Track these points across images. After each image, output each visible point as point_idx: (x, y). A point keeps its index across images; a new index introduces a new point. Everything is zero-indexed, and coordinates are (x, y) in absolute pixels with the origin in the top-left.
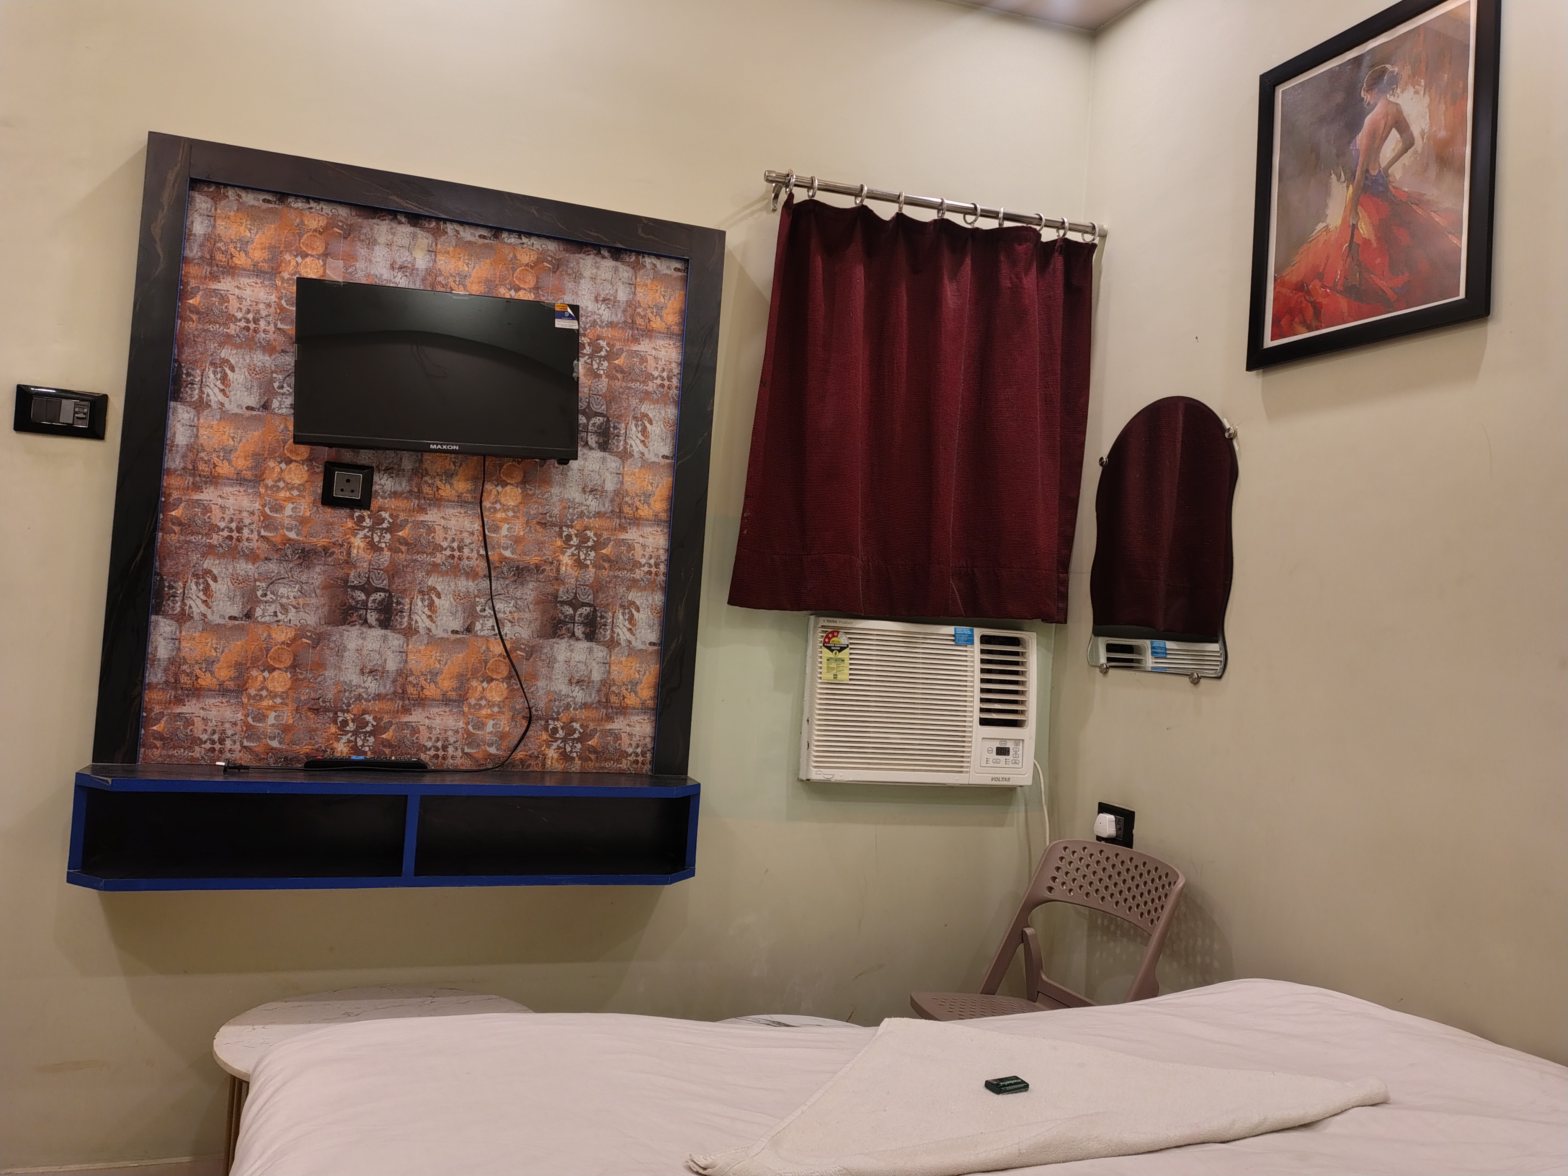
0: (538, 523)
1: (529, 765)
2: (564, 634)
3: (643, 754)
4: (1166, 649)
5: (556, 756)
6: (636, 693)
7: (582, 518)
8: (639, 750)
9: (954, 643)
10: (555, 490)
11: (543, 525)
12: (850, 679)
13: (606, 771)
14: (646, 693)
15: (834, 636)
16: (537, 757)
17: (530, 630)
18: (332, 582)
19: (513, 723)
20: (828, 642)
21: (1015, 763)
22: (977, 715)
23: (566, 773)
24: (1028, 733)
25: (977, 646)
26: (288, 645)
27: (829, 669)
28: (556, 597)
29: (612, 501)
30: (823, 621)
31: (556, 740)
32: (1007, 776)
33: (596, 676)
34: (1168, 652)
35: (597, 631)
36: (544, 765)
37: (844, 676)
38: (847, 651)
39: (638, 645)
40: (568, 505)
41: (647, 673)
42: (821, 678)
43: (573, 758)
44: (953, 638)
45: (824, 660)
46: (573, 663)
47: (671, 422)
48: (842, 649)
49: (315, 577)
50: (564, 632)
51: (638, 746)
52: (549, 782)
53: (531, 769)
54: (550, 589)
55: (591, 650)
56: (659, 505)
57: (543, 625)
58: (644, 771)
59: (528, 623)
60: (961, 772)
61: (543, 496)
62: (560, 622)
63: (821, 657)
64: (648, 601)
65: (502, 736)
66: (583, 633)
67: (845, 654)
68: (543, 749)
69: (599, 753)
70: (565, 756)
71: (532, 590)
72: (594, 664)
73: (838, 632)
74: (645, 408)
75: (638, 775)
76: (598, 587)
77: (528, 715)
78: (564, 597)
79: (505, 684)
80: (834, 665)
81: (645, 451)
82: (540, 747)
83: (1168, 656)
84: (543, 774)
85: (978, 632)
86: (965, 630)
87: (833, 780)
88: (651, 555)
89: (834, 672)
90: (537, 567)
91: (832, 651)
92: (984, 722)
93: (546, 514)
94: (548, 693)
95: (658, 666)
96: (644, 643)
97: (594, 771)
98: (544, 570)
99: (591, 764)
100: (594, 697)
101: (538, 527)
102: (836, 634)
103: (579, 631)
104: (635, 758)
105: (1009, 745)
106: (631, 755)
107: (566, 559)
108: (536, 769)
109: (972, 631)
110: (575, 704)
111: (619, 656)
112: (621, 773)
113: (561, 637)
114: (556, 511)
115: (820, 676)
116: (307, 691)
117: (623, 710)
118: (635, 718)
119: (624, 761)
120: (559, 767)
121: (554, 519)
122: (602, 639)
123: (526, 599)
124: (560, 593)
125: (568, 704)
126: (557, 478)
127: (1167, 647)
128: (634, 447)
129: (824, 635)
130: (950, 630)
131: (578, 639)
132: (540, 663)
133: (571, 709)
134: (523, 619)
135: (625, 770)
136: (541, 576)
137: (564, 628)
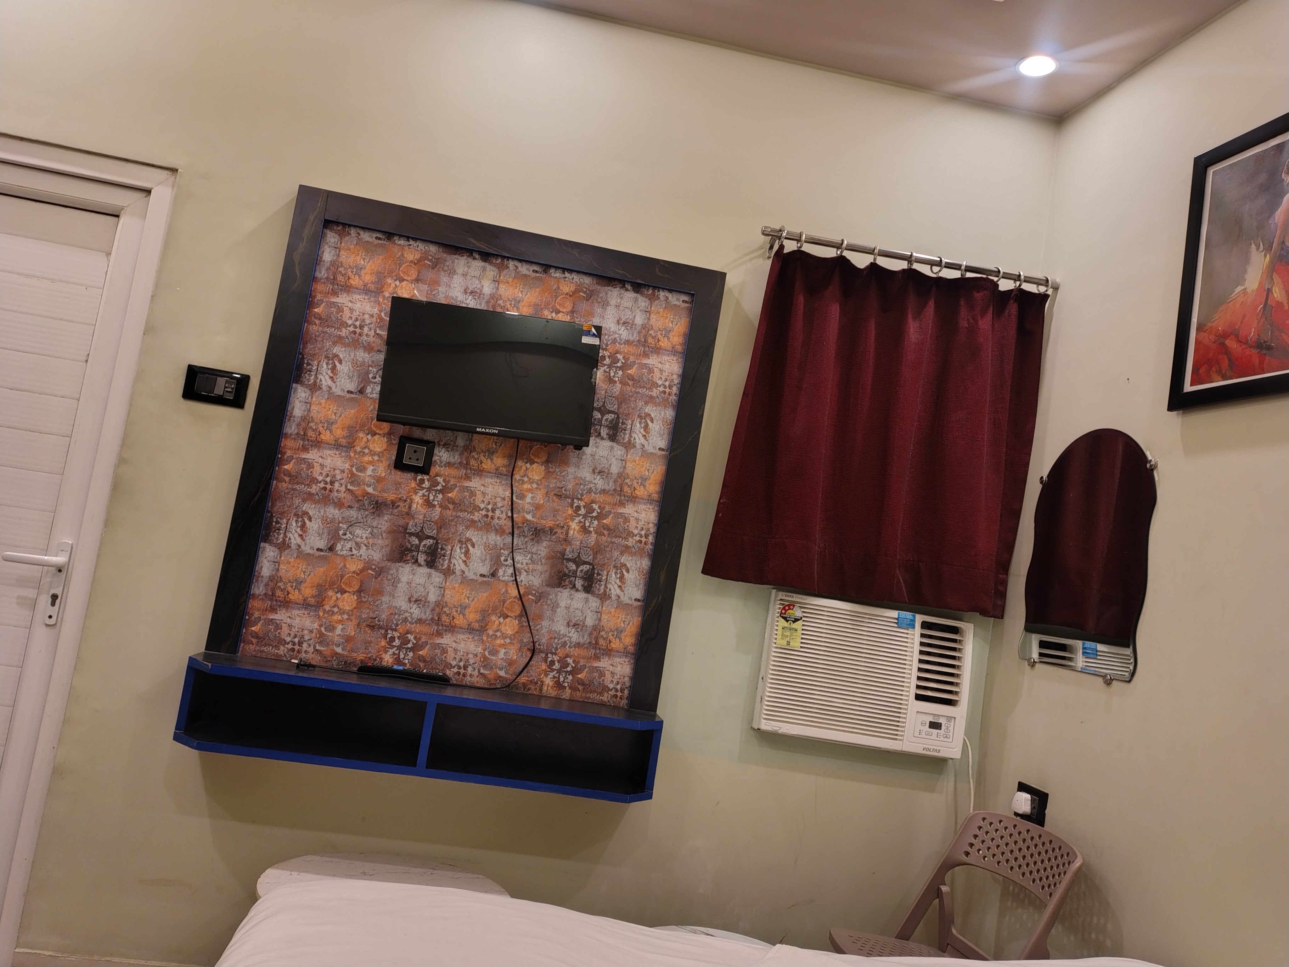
0: (555, 495)
1: (529, 689)
2: (567, 585)
3: (622, 690)
4: (1097, 651)
5: (551, 684)
6: (620, 639)
7: (590, 493)
8: (619, 687)
9: (896, 626)
10: (571, 470)
11: (559, 496)
12: (800, 647)
13: (590, 701)
14: (628, 640)
15: (789, 609)
16: (536, 683)
17: (540, 580)
18: (395, 528)
19: (520, 654)
20: (785, 613)
21: (946, 737)
22: (913, 691)
23: (558, 699)
24: (960, 712)
25: (918, 630)
26: (358, 574)
27: (783, 636)
28: (564, 555)
29: (615, 481)
30: (782, 595)
31: (553, 670)
32: (938, 748)
33: (590, 622)
34: (1098, 653)
35: (593, 585)
36: (541, 690)
37: (796, 644)
38: (800, 622)
39: (625, 599)
40: (580, 482)
41: (631, 624)
42: (775, 643)
43: (565, 687)
44: (896, 621)
45: (780, 628)
46: (572, 610)
47: (668, 421)
48: (796, 620)
49: (383, 524)
50: (567, 583)
51: (618, 683)
52: (544, 705)
53: (530, 692)
54: (559, 548)
55: (587, 600)
56: (653, 488)
57: (551, 577)
58: (621, 704)
59: (539, 574)
60: (896, 739)
61: (561, 473)
62: (565, 575)
63: (777, 626)
64: (636, 565)
65: (511, 663)
66: (582, 586)
67: (798, 625)
68: (542, 677)
69: (586, 686)
70: (558, 685)
71: (545, 548)
72: (589, 612)
73: (794, 606)
74: (648, 409)
75: (616, 708)
76: (598, 550)
77: (532, 648)
78: (570, 556)
79: (517, 621)
80: (788, 633)
81: (646, 443)
82: (540, 675)
83: (1098, 657)
84: (540, 697)
85: (919, 618)
86: (908, 615)
87: (780, 732)
88: (643, 528)
89: (788, 639)
90: (551, 529)
91: (787, 621)
92: (919, 697)
93: (562, 488)
94: (550, 632)
95: (640, 619)
96: (630, 598)
97: (580, 700)
98: (556, 533)
99: (579, 694)
100: (586, 639)
101: (555, 498)
102: (792, 607)
103: (579, 583)
104: (615, 693)
105: (942, 720)
106: (612, 690)
107: (574, 525)
108: (535, 693)
109: (914, 617)
110: (571, 643)
111: (609, 607)
112: (602, 704)
113: (565, 587)
114: (570, 486)
115: (775, 641)
116: (368, 611)
117: (608, 652)
118: (617, 660)
119: (606, 694)
120: (553, 693)
121: (568, 492)
122: (597, 592)
123: (540, 554)
124: (567, 552)
125: (565, 642)
126: (574, 460)
127: (1098, 649)
128: (637, 440)
129: (782, 607)
130: (894, 614)
131: (577, 590)
132: (546, 607)
133: (567, 647)
134: (536, 570)
135: (605, 702)
136: (554, 537)
137: (567, 580)
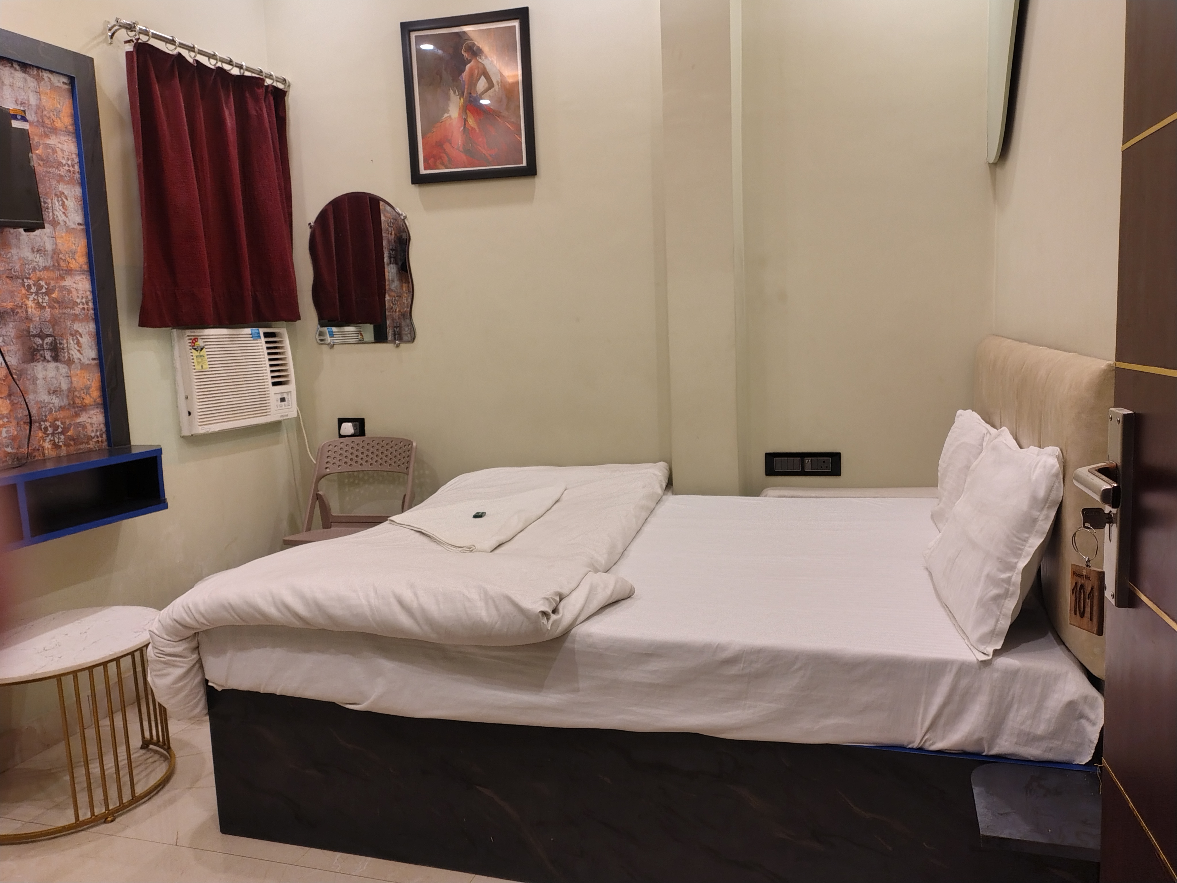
0: (7, 277)
1: (35, 456)
2: (39, 359)
3: (101, 436)
5: (50, 447)
6: (90, 394)
7: (35, 271)
8: (98, 434)
9: (252, 339)
10: (14, 251)
11: (11, 278)
12: (210, 368)
13: (82, 451)
14: (95, 394)
15: (196, 342)
16: (38, 450)
17: (17, 358)
19: (19, 428)
20: (194, 346)
21: (289, 405)
22: (270, 381)
23: (58, 458)
24: (291, 387)
25: (263, 339)
27: (198, 363)
28: (29, 332)
29: (52, 257)
30: (188, 332)
31: (48, 435)
32: (286, 414)
33: (64, 387)
34: (334, 333)
35: (59, 354)
36: (44, 454)
37: (206, 367)
38: (204, 350)
39: (86, 361)
40: (24, 262)
41: (94, 380)
42: (195, 369)
43: (61, 446)
44: (251, 336)
45: (194, 357)
46: (48, 379)
47: (79, 198)
48: (202, 349)
50: (38, 357)
51: (97, 431)
53: (36, 458)
54: (24, 326)
55: (57, 368)
56: (80, 260)
57: (24, 354)
58: (103, 447)
59: (14, 353)
60: (266, 415)
61: (6, 256)
62: (35, 350)
63: (192, 356)
64: (86, 329)
65: (14, 439)
66: (51, 356)
67: (203, 352)
68: (41, 443)
69: (76, 440)
70: (56, 446)
71: (13, 328)
72: (61, 378)
73: (197, 339)
74: (61, 187)
75: (100, 450)
76: (54, 322)
77: (29, 421)
78: (34, 332)
79: (8, 400)
80: (200, 360)
81: (66, 219)
82: (39, 442)
83: (335, 336)
84: (44, 461)
85: (262, 331)
86: (255, 330)
87: (210, 432)
88: (82, 296)
89: (201, 364)
90: (13, 310)
91: (197, 351)
92: (275, 384)
93: (11, 270)
94: (37, 403)
95: (99, 374)
96: (88, 359)
97: (74, 453)
98: (17, 313)
99: (72, 448)
100: (65, 402)
101: (8, 280)
102: (196, 340)
103: (48, 355)
104: (97, 439)
105: (285, 396)
106: (94, 438)
107: (30, 303)
108: (40, 458)
109: (258, 330)
110: (55, 408)
111: (76, 370)
112: (90, 451)
114: (17, 268)
117: (84, 408)
118: (92, 412)
119: (91, 442)
120: (53, 454)
121: (17, 273)
122: (63, 360)
123: (10, 335)
124: (31, 330)
125: (51, 409)
126: (14, 241)
128: (59, 217)
129: (191, 341)
130: (248, 331)
131: (48, 361)
132: (28, 382)
133: (53, 412)
134: (10, 351)
135: (92, 448)
136: (16, 317)
137: (38, 354)
